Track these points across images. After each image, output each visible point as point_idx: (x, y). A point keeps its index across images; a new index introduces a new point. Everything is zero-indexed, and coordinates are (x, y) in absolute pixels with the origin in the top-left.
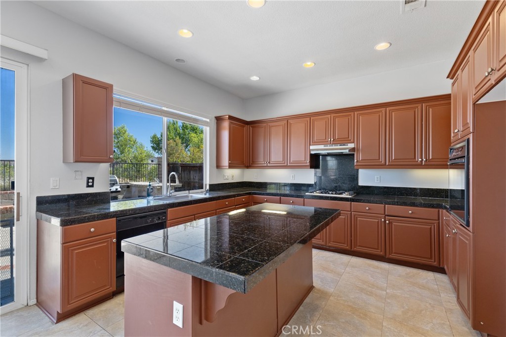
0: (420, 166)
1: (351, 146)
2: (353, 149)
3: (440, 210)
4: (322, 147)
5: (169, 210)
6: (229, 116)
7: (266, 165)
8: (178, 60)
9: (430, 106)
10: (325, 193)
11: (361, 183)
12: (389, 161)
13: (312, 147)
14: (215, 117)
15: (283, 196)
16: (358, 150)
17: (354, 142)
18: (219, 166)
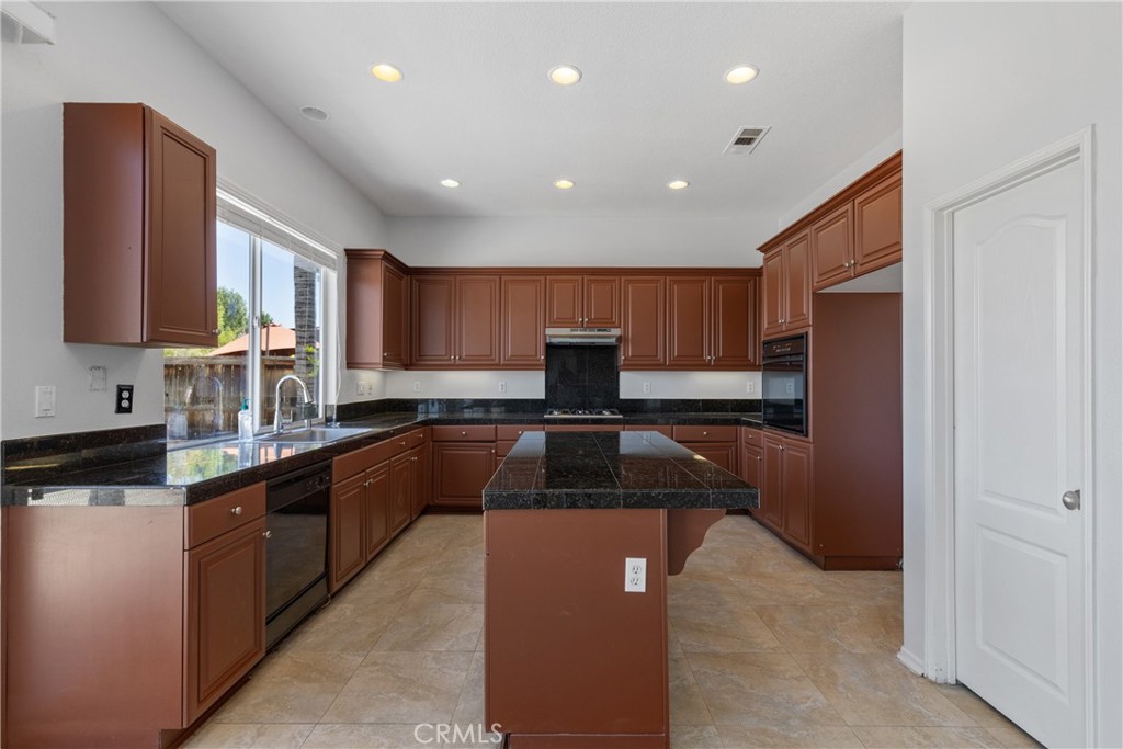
0: (706, 367)
1: (616, 332)
2: (619, 339)
3: (739, 428)
4: (566, 331)
5: (336, 458)
6: (386, 252)
7: (452, 362)
8: (308, 110)
9: (720, 282)
10: (573, 413)
11: (624, 394)
12: (670, 359)
13: (549, 331)
14: (346, 250)
15: (504, 424)
16: (627, 340)
17: (619, 327)
18: (352, 361)
